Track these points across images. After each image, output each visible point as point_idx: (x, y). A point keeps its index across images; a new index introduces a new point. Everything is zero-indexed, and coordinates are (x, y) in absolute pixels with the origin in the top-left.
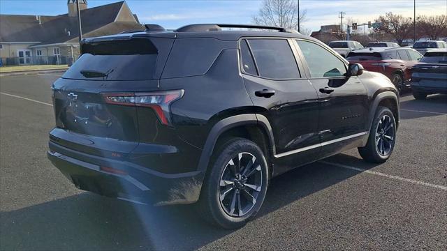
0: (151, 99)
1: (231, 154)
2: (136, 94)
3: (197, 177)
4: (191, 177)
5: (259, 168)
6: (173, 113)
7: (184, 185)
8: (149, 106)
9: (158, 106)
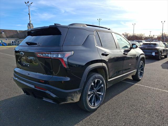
0: (58, 55)
1: (93, 80)
2: (51, 53)
3: (79, 91)
4: (77, 91)
5: (103, 86)
6: (69, 62)
7: (73, 95)
8: (58, 59)
9: (62, 59)
